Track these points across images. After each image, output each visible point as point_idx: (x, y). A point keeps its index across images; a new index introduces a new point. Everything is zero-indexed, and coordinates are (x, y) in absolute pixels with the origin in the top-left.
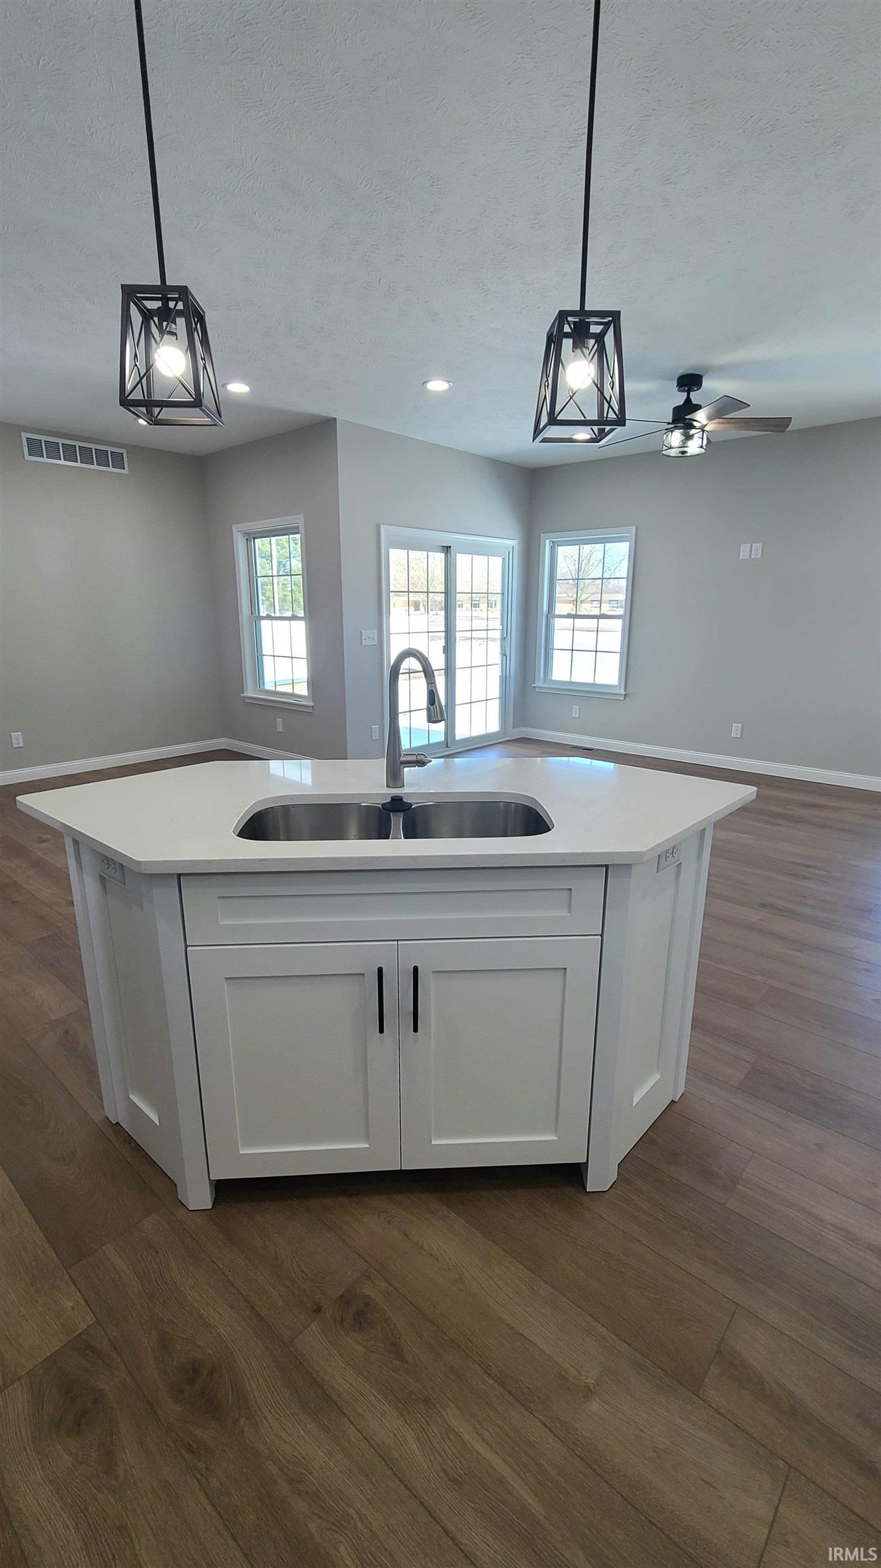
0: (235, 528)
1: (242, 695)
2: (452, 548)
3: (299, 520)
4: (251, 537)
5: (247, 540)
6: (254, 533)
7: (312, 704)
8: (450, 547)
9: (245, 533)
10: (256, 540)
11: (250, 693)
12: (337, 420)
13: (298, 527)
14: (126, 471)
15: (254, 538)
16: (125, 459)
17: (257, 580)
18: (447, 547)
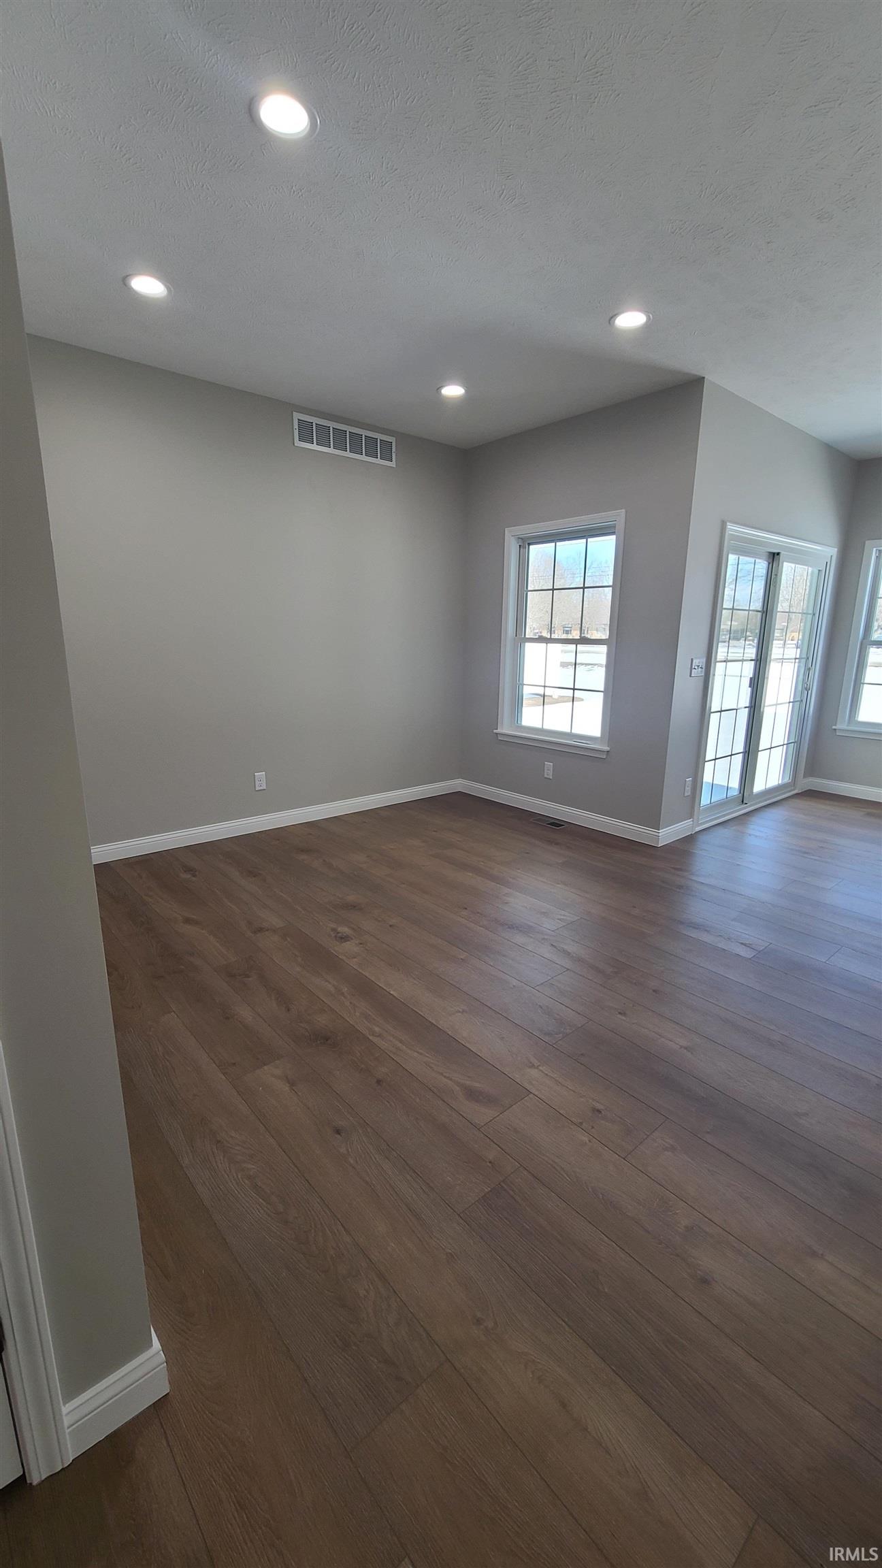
0: (508, 533)
1: (495, 731)
2: (781, 555)
3: (618, 516)
4: (526, 543)
5: (520, 546)
6: (529, 538)
7: (606, 748)
8: (778, 554)
9: (519, 538)
10: (531, 547)
11: (505, 728)
12: (705, 380)
13: (614, 527)
14: (393, 464)
15: (529, 544)
16: (394, 450)
17: (527, 594)
18: (774, 554)
